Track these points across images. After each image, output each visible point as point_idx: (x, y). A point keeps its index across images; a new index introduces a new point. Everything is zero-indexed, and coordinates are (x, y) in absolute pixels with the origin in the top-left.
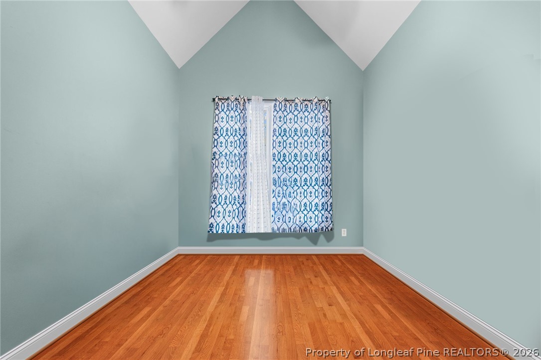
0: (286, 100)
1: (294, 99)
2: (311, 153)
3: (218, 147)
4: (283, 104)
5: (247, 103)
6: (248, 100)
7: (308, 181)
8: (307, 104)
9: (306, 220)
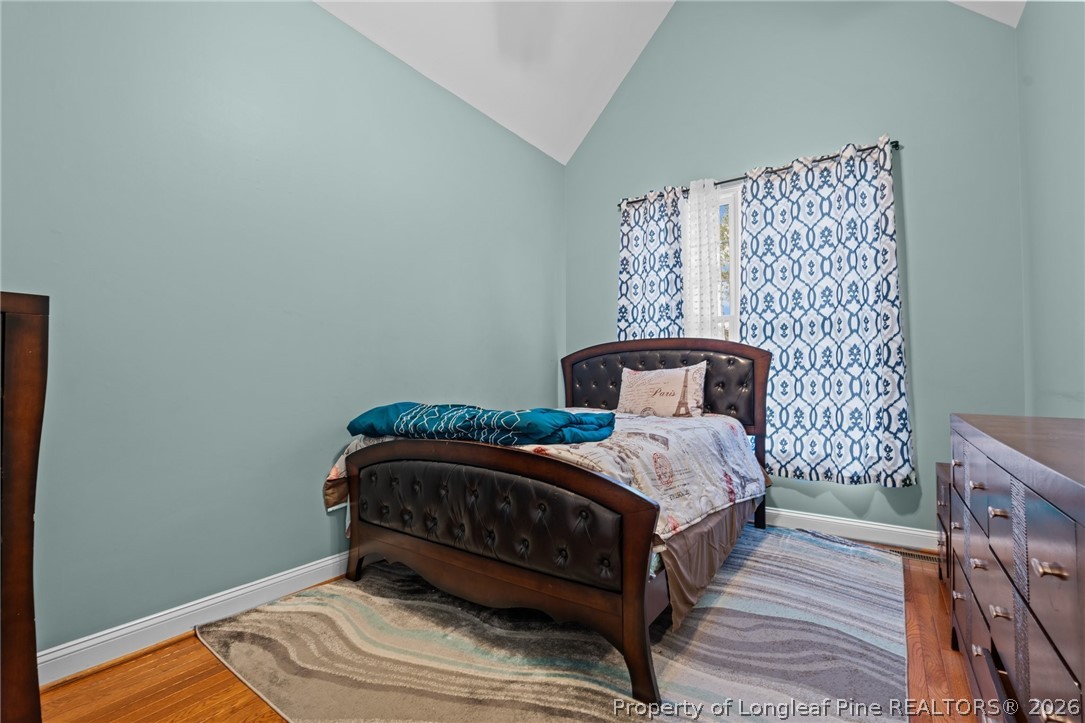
0: (770, 172)
1: (790, 164)
2: (840, 285)
3: (628, 296)
4: (761, 182)
5: (681, 198)
6: (684, 191)
7: (834, 354)
8: (826, 169)
9: (829, 451)
